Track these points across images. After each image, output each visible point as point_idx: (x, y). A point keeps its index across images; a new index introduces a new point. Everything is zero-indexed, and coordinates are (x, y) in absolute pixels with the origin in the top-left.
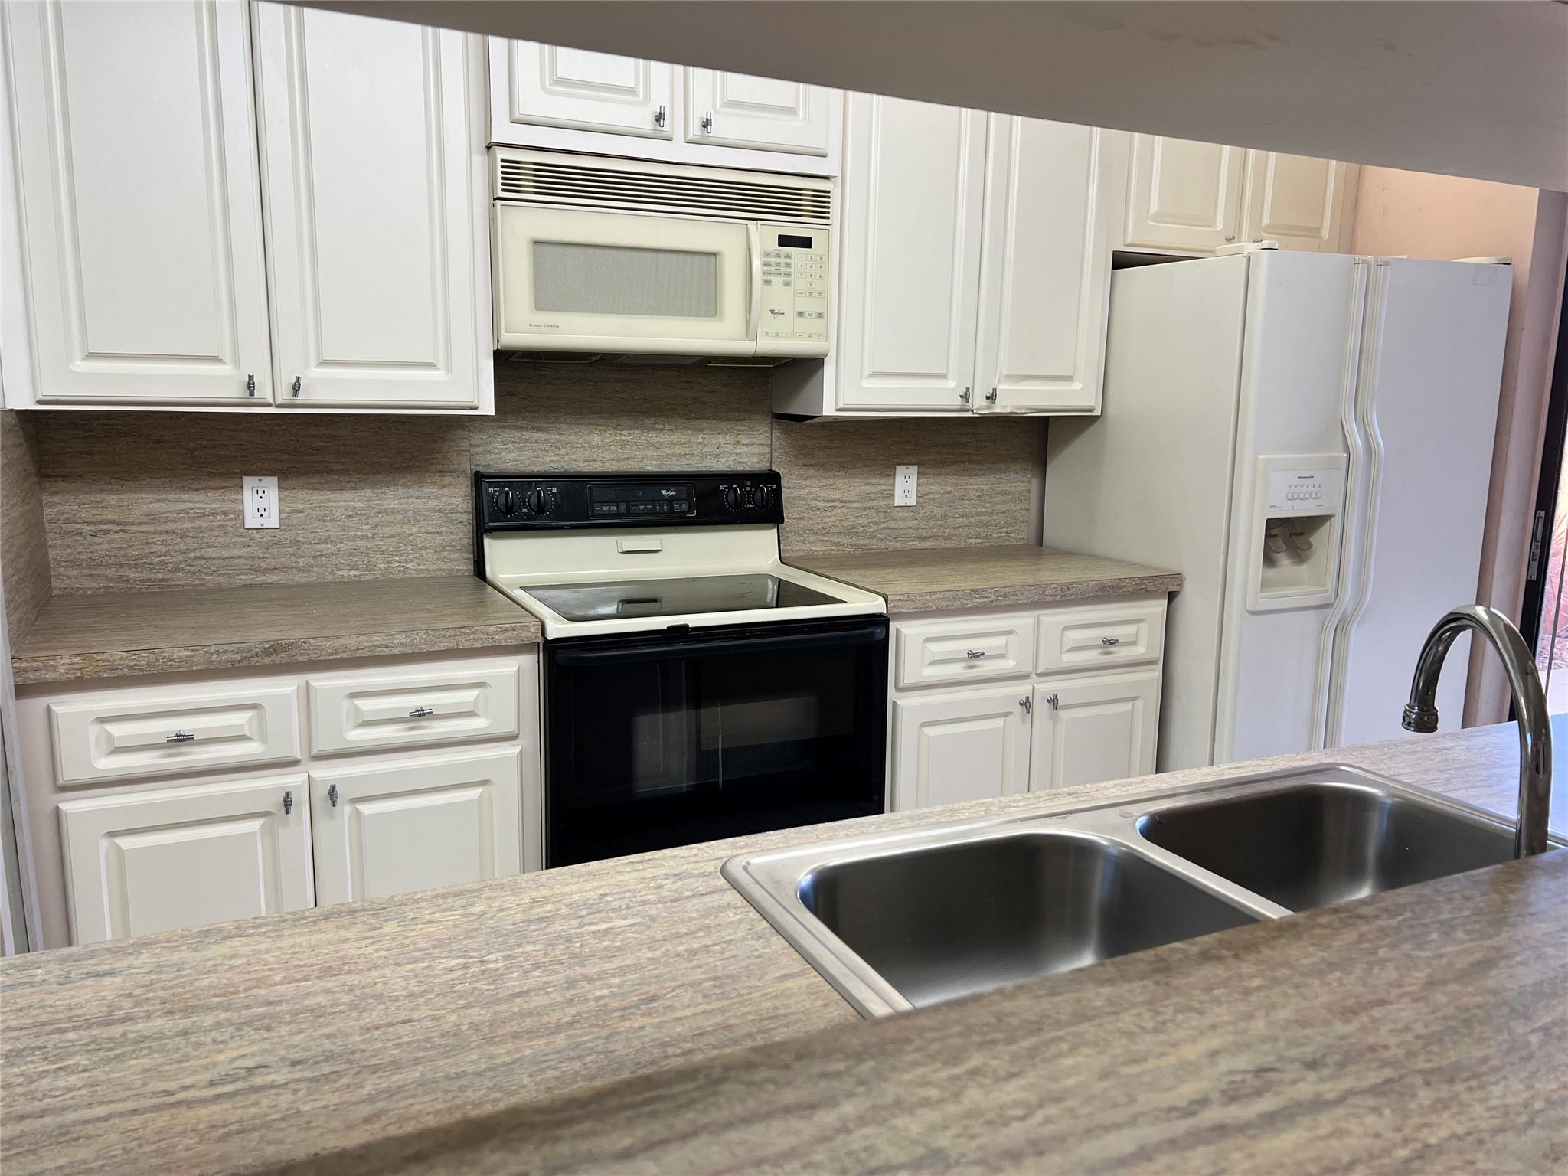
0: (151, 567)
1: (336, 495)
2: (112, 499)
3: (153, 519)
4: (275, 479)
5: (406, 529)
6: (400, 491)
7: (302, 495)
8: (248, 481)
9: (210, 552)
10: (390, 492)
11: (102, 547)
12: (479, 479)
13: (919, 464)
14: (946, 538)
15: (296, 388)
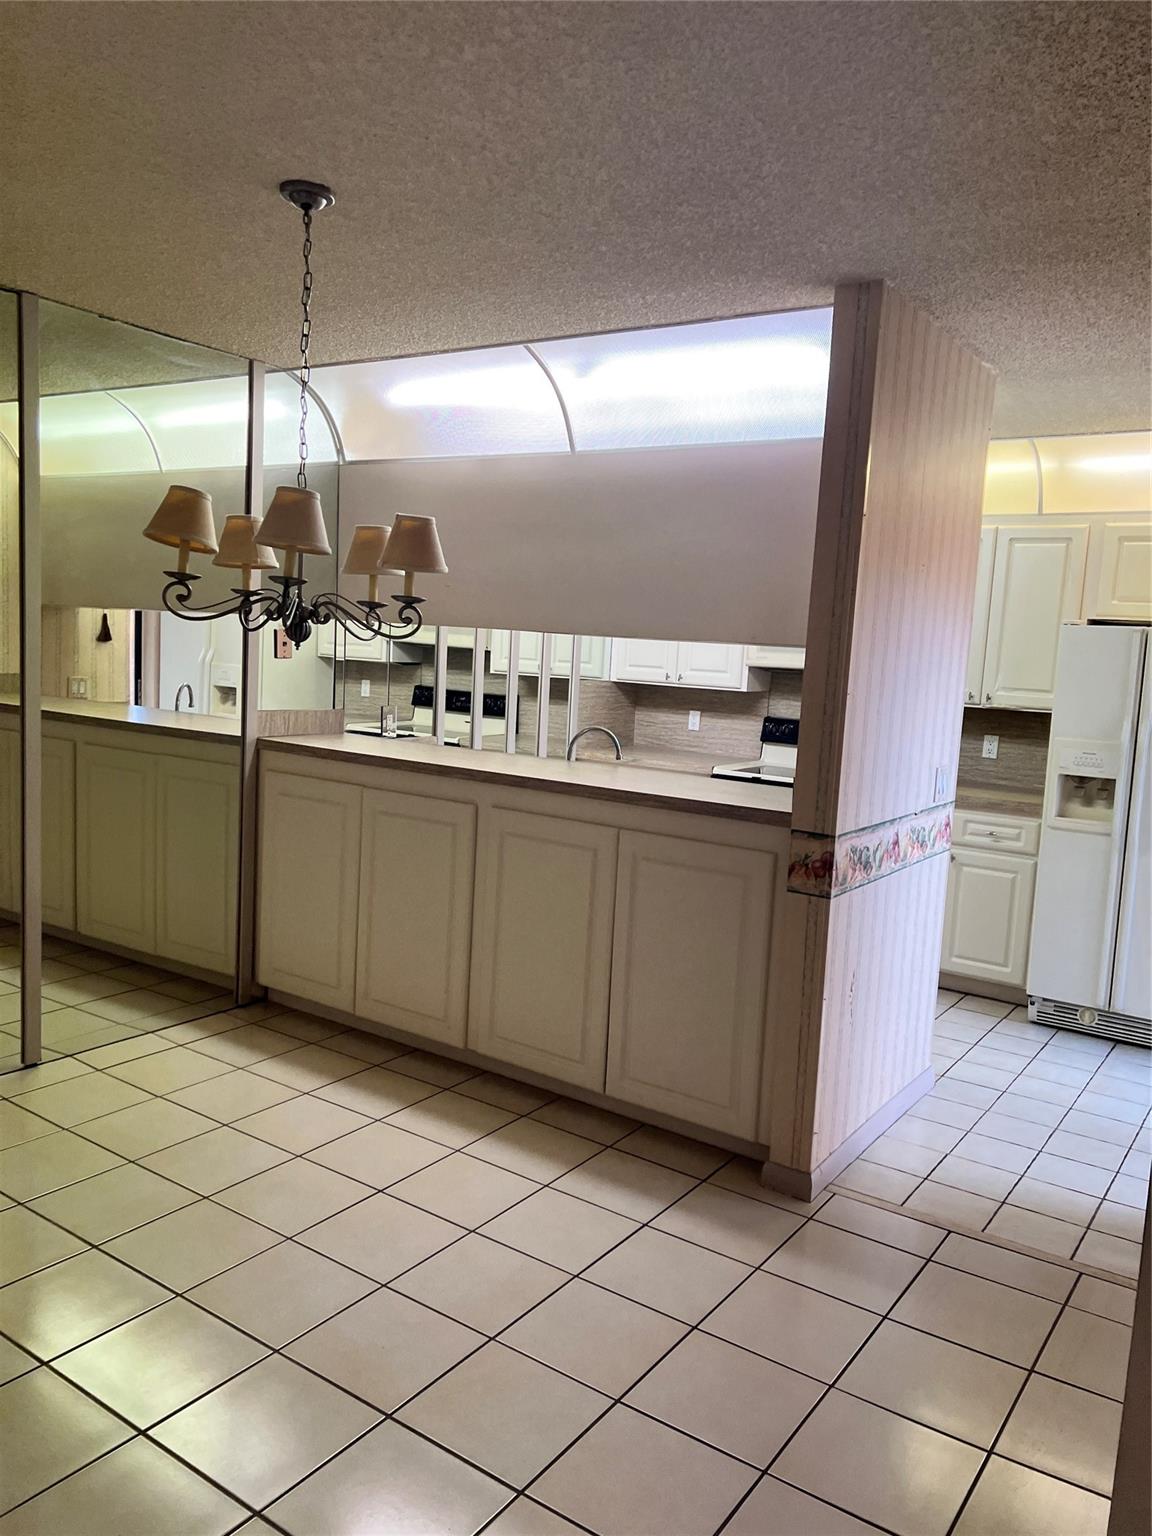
0: (660, 740)
1: (719, 721)
2: (653, 714)
3: (664, 723)
4: (699, 713)
5: (741, 737)
6: (741, 722)
7: (708, 719)
8: (691, 712)
9: (679, 738)
10: (736, 721)
11: (649, 730)
12: (768, 720)
13: (1001, 736)
14: (1019, 781)
15: (680, 678)
